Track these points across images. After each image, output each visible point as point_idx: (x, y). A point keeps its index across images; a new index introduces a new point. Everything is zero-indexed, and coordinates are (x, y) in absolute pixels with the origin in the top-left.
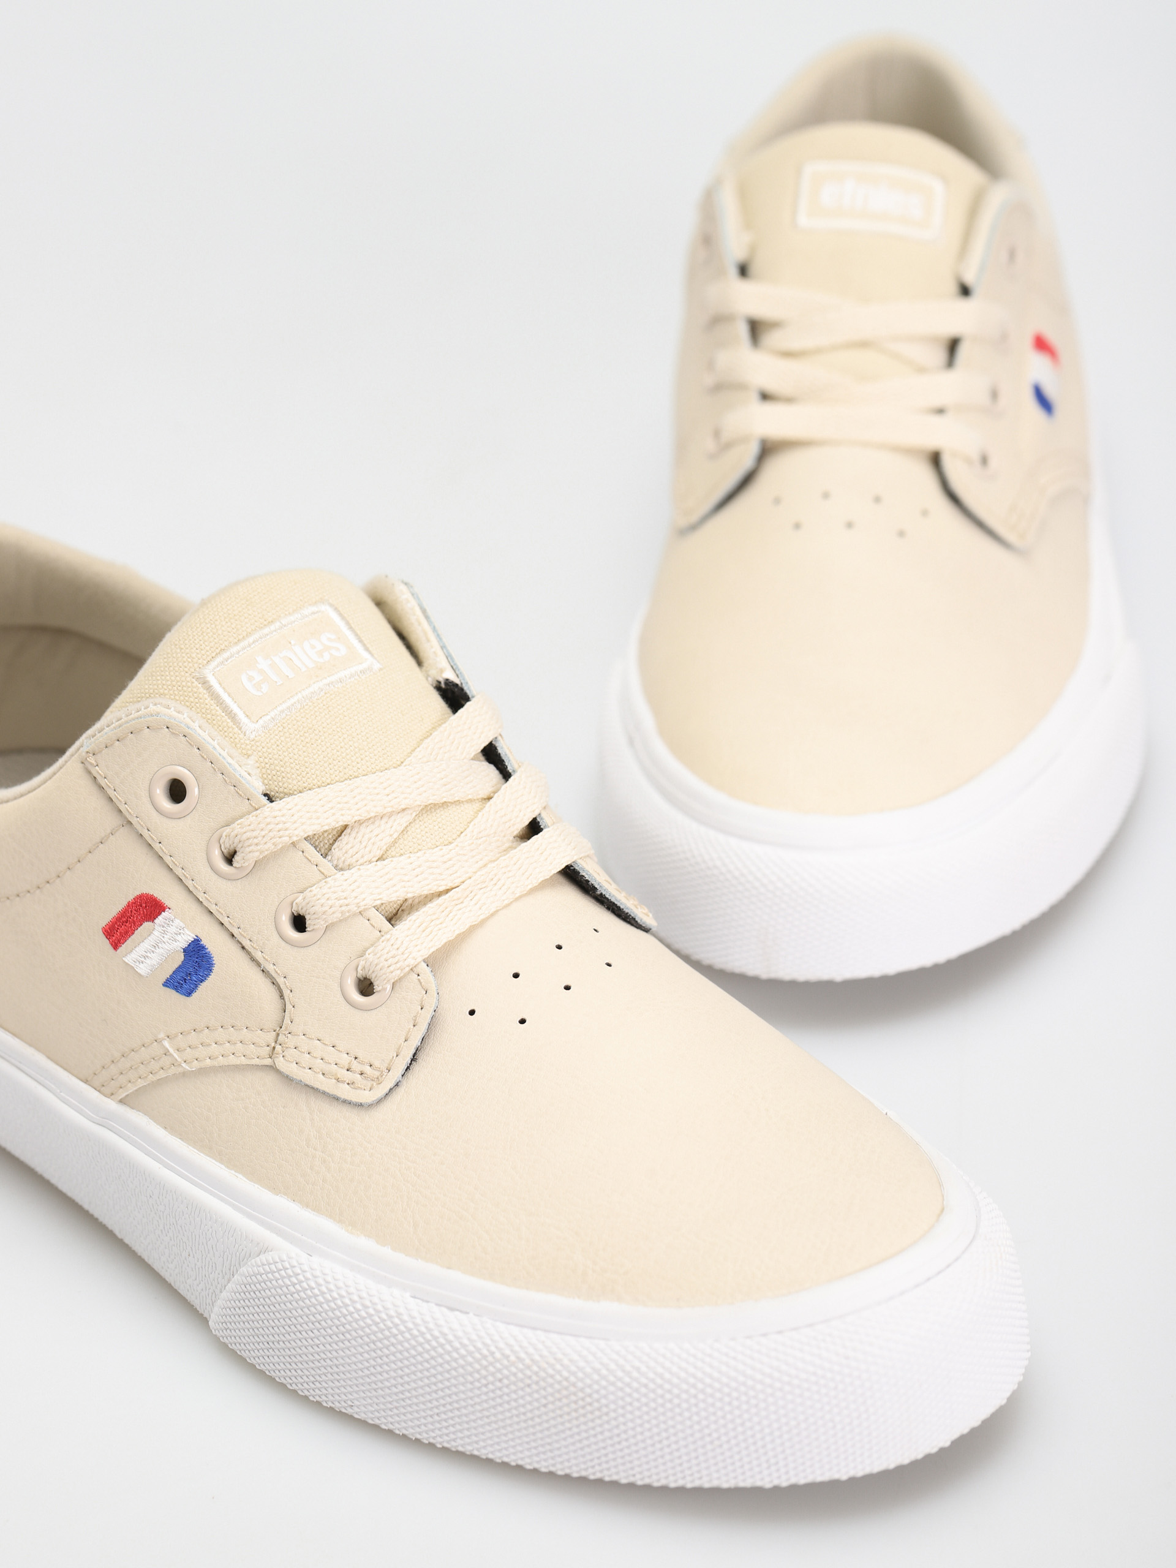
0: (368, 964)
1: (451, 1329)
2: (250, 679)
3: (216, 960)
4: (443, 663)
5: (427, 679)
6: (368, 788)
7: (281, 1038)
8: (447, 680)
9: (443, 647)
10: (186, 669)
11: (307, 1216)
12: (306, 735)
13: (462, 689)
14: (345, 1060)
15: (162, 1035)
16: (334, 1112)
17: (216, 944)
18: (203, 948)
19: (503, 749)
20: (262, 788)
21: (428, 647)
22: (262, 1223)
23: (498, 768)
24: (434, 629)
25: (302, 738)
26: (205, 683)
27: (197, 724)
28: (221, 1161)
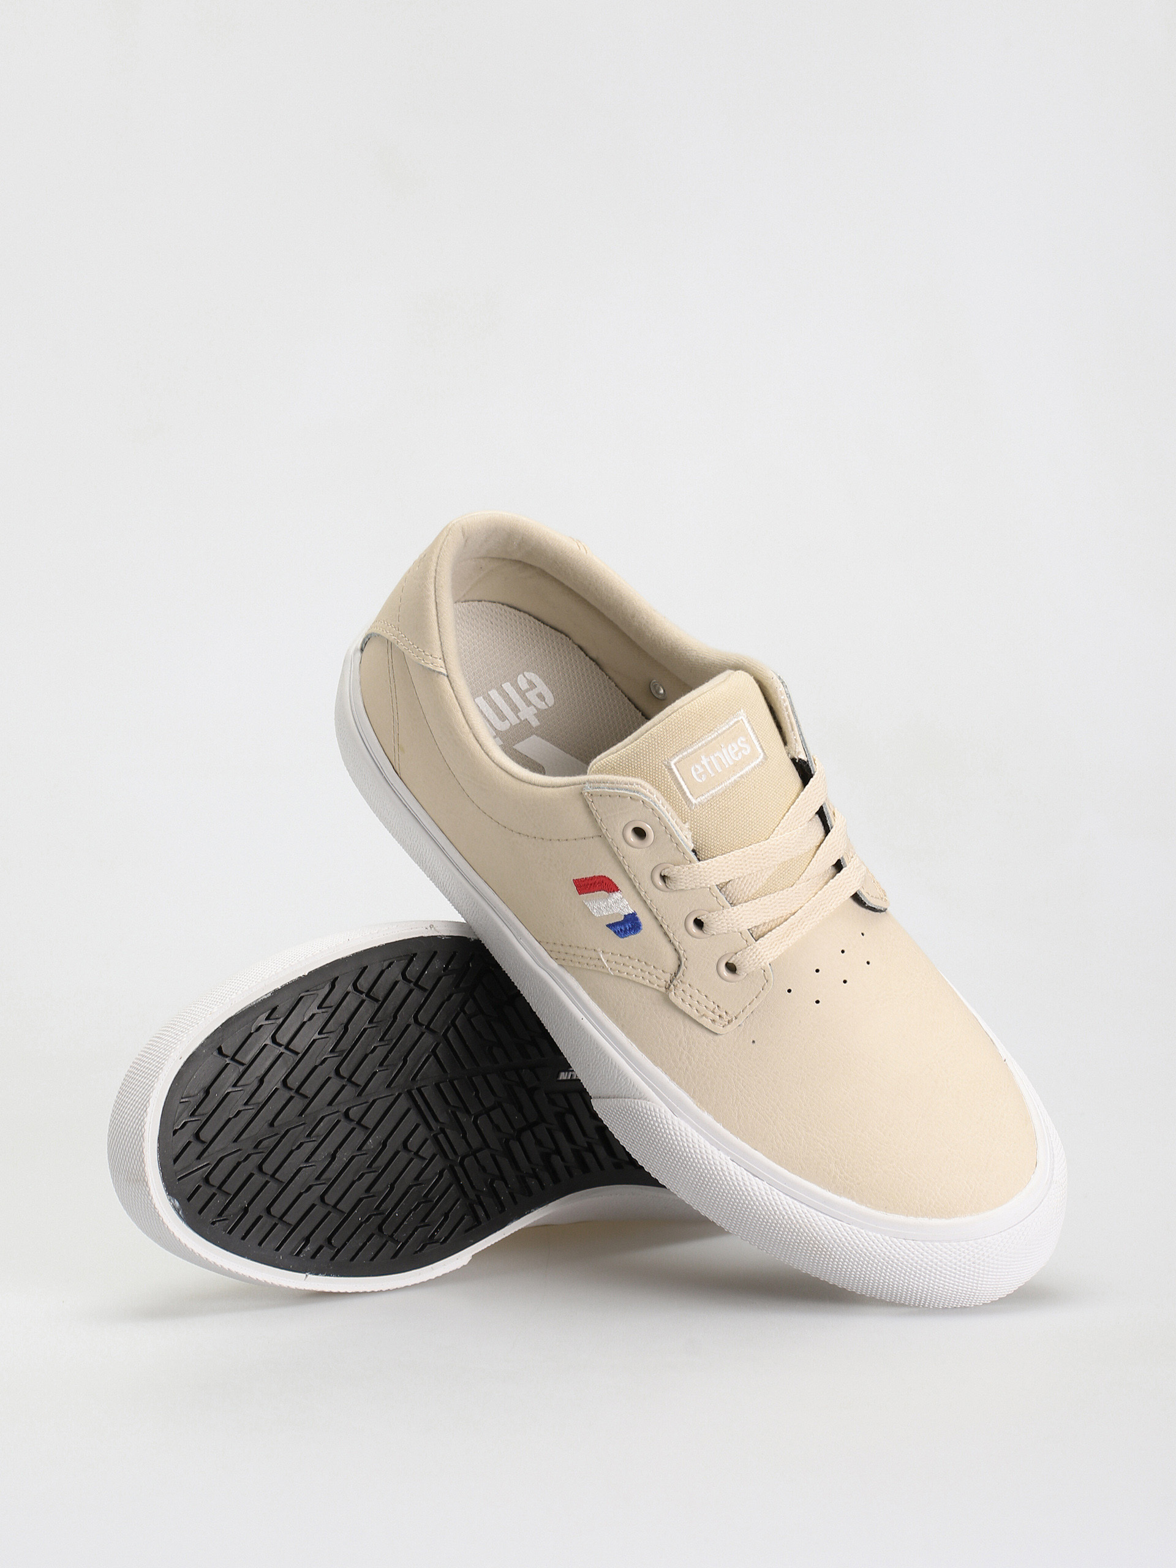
0: (737, 960)
1: (752, 1189)
2: (696, 770)
3: (643, 927)
4: (800, 748)
5: (788, 755)
6: (753, 855)
7: (675, 982)
8: (800, 759)
9: (801, 735)
10: (660, 758)
11: (673, 1086)
12: (724, 812)
13: (808, 765)
14: (711, 1006)
15: (599, 950)
16: (698, 1031)
17: (644, 918)
18: (637, 919)
19: (828, 812)
20: (692, 846)
21: (793, 735)
22: (643, 1079)
23: (821, 820)
24: (797, 722)
25: (721, 814)
26: (670, 769)
27: (661, 802)
28: (623, 1031)
